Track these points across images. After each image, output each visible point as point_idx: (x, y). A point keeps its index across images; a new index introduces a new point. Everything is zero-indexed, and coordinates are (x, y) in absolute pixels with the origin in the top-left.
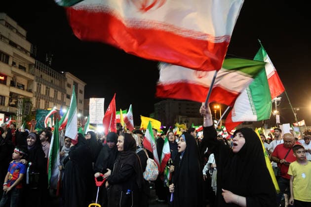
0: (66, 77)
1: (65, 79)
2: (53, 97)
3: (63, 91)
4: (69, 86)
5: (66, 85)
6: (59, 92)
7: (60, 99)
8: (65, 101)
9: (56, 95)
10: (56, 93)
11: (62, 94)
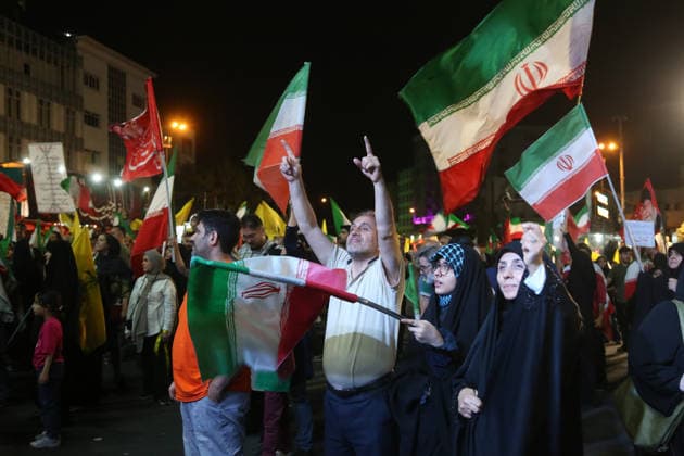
0: (80, 53)
1: (77, 61)
2: (34, 121)
3: (72, 101)
4: (92, 82)
5: (81, 80)
6: (55, 106)
7: (62, 130)
8: (79, 134)
9: (44, 114)
10: (45, 108)
11: (68, 111)
